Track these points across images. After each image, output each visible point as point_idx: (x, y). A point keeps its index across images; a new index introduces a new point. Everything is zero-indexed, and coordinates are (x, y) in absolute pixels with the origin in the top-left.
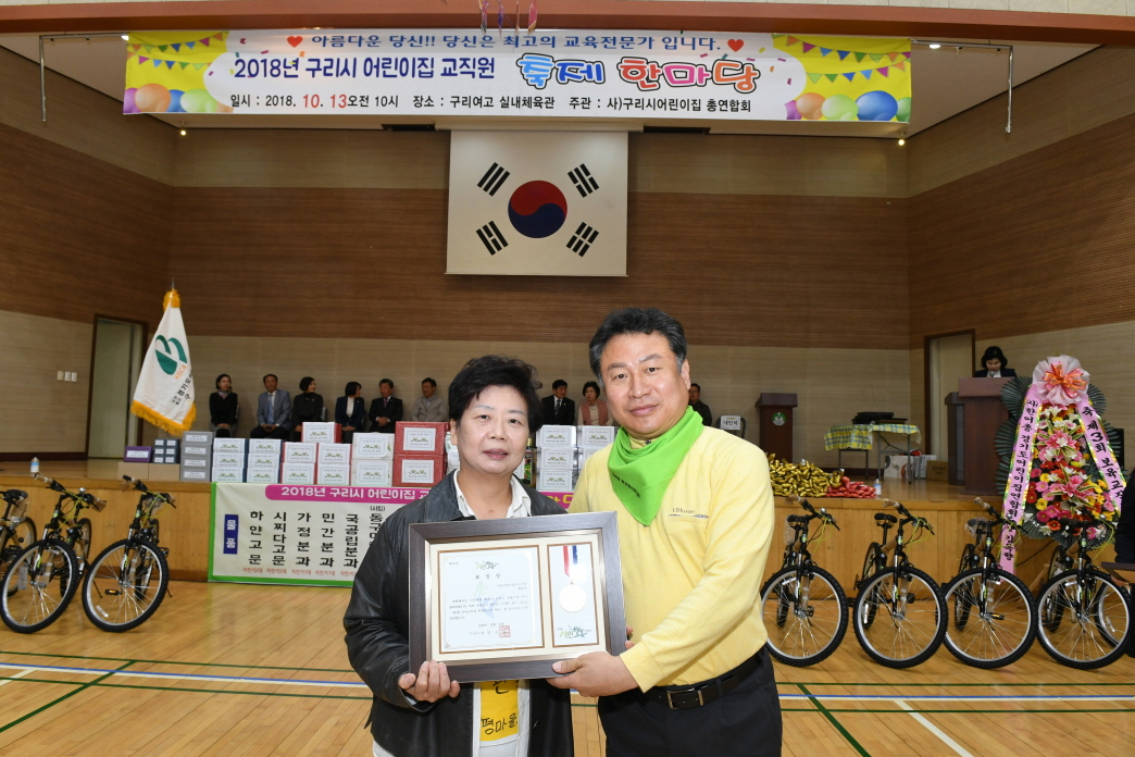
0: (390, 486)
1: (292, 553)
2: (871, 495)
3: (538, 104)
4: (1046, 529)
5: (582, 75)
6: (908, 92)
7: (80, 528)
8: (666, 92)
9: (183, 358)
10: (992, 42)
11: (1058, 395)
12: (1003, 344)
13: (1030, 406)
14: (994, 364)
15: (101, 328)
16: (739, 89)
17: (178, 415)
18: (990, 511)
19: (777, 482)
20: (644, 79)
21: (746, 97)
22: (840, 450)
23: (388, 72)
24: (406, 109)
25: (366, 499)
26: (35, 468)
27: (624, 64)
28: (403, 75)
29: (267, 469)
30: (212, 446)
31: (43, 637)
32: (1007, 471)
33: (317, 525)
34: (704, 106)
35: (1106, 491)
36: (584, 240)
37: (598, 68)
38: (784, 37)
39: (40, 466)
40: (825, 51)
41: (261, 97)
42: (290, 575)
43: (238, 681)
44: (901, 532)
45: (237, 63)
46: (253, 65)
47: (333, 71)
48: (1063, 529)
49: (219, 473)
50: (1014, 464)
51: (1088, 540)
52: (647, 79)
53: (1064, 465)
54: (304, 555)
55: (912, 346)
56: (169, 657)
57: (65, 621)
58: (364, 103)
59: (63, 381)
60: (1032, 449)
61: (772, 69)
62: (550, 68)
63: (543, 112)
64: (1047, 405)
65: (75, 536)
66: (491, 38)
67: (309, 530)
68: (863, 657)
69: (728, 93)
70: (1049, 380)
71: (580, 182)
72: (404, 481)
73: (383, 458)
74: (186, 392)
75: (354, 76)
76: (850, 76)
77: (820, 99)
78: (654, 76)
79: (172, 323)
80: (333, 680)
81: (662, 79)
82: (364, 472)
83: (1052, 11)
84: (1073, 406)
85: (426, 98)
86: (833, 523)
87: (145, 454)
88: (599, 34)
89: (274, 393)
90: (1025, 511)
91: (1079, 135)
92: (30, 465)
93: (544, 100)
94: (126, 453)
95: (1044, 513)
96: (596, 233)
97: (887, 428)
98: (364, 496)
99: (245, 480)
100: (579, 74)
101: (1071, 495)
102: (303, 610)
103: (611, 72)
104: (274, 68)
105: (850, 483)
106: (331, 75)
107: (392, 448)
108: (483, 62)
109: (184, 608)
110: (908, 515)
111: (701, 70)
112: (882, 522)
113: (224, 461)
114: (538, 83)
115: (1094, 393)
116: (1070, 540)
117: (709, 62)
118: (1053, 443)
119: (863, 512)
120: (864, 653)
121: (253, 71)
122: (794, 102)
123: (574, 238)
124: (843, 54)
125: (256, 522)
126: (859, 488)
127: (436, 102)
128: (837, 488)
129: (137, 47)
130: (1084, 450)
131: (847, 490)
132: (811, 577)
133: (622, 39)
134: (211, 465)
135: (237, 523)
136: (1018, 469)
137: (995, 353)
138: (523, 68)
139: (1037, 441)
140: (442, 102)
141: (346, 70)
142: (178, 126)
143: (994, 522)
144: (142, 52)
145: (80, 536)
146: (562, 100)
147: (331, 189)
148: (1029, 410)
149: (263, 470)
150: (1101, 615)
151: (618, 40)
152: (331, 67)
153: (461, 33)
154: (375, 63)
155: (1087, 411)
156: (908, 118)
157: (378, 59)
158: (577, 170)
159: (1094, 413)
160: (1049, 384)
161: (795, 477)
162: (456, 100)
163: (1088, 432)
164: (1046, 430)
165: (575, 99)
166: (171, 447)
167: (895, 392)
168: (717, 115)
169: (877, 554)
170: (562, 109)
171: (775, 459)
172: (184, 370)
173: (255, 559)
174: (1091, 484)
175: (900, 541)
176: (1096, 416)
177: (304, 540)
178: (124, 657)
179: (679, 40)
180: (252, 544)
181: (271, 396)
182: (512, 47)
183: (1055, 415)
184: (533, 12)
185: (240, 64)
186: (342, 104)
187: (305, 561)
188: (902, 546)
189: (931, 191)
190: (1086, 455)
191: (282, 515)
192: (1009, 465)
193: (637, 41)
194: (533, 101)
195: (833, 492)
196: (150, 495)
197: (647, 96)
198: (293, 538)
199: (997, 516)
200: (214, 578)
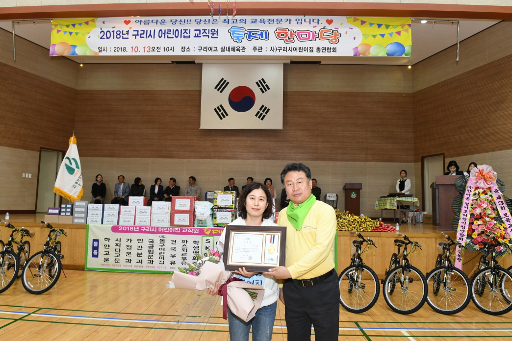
0: (169, 226)
1: (123, 257)
2: (394, 231)
3: (238, 50)
4: (477, 247)
5: (259, 36)
6: (410, 43)
7: (24, 245)
8: (297, 44)
9: (77, 167)
10: (449, 19)
11: (482, 183)
12: (457, 160)
13: (469, 189)
14: (453, 168)
15: (43, 153)
16: (331, 42)
17: (75, 193)
18: (449, 238)
19: (350, 225)
20: (287, 38)
21: (334, 46)
22: (382, 209)
23: (170, 36)
24: (178, 52)
26: (7, 217)
27: (278, 31)
28: (176, 37)
29: (112, 218)
30: (88, 207)
32: (458, 220)
33: (135, 244)
34: (315, 50)
35: (505, 229)
36: (263, 113)
37: (266, 33)
38: (352, 18)
39: (10, 216)
40: (371, 24)
41: (112, 48)
42: (122, 268)
43: (88, 318)
44: (406, 249)
45: (101, 33)
46: (108, 33)
47: (145, 35)
48: (485, 247)
49: (91, 220)
50: (461, 216)
51: (496, 253)
52: (289, 38)
53: (485, 217)
54: (129, 258)
55: (415, 161)
56: (58, 307)
57: (14, 289)
58: (159, 50)
59: (25, 178)
60: (470, 208)
61: (346, 33)
62: (244, 33)
63: (240, 53)
64: (477, 188)
65: (21, 249)
66: (217, 20)
67: (131, 247)
68: (388, 308)
69: (326, 44)
70: (478, 176)
71: (261, 87)
72: (175, 224)
73: (166, 213)
74: (79, 183)
75: (154, 38)
76: (383, 36)
77: (369, 46)
78: (291, 37)
79: (73, 151)
80: (133, 318)
81: (295, 38)
82: (157, 220)
83: (478, 4)
84: (490, 189)
85: (187, 48)
86: (373, 244)
87: (57, 211)
88: (266, 18)
89: (122, 184)
90: (467, 238)
91: (492, 63)
92: (5, 216)
93: (241, 48)
94: (48, 211)
95: (476, 239)
96: (269, 110)
97: (403, 199)
98: (157, 231)
99: (102, 223)
100: (257, 36)
101: (489, 231)
102: (128, 283)
103: (272, 35)
104: (118, 34)
105: (384, 225)
106: (144, 37)
107: (170, 208)
108: (213, 31)
109: (71, 283)
110: (409, 240)
111: (313, 33)
112: (398, 244)
113: (93, 214)
114: (239, 40)
115: (499, 182)
116: (488, 253)
117: (317, 30)
118: (480, 206)
119: (390, 239)
120: (388, 306)
121: (108, 36)
122: (357, 48)
123: (259, 112)
124: (379, 26)
125: (107, 243)
126: (388, 227)
127: (191, 49)
128: (378, 227)
129: (56, 26)
130: (495, 209)
131: (383, 228)
132: (363, 270)
133: (277, 20)
134: (87, 216)
135: (98, 243)
136: (463, 219)
137: (453, 163)
138: (231, 33)
139: (472, 205)
140: (194, 49)
141: (150, 35)
142: (78, 62)
143: (451, 244)
144: (58, 28)
145: (23, 249)
146: (249, 48)
147: (148, 90)
149: (110, 219)
150: (503, 288)
151: (275, 20)
152: (144, 34)
153: (203, 18)
154: (163, 32)
155: (496, 191)
156: (410, 55)
157: (165, 30)
158: (260, 81)
159: (499, 192)
160: (478, 178)
161: (358, 222)
162: (200, 48)
163: (497, 201)
164: (477, 200)
165: (255, 47)
166: (69, 208)
168: (321, 54)
169: (395, 259)
170: (249, 52)
171: (349, 213)
172: (78, 172)
173: (106, 260)
174: (498, 225)
175: (405, 253)
176: (500, 193)
177: (129, 251)
178: (37, 307)
179: (303, 20)
180: (105, 253)
181: (121, 185)
182: (226, 24)
183: (481, 193)
184: (235, 7)
185: (103, 33)
186: (149, 51)
187: (129, 261)
188: (406, 256)
189: (423, 90)
190: (496, 212)
191: (119, 240)
192: (459, 217)
193: (283, 20)
194: (236, 48)
195: (376, 229)
196: (54, 230)
197: (288, 46)
198: (124, 250)
199: (452, 241)
200: (88, 268)
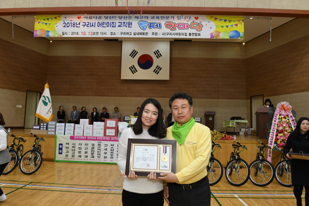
0: (103, 136)
1: (77, 154)
2: (233, 139)
3: (144, 34)
4: (280, 149)
6: (243, 31)
7: (20, 147)
8: (178, 31)
9: (49, 102)
10: (266, 17)
11: (283, 112)
12: (271, 98)
13: (276, 115)
14: (268, 103)
15: (28, 93)
16: (197, 30)
17: (48, 117)
18: (262, 144)
20: (172, 27)
21: (199, 32)
22: (227, 127)
23: (104, 26)
24: (108, 36)
25: (97, 140)
26: (9, 131)
27: (166, 23)
28: (108, 27)
29: (70, 131)
30: (56, 125)
31: (9, 176)
32: (269, 133)
33: (83, 146)
34: (188, 35)
36: (158, 70)
37: (160, 24)
38: (210, 16)
39: (11, 130)
40: (221, 20)
41: (70, 32)
42: (76, 160)
44: (238, 149)
45: (64, 24)
46: (68, 24)
47: (89, 25)
49: (58, 132)
52: (173, 27)
53: (285, 131)
54: (80, 154)
55: (247, 99)
56: (41, 181)
57: (15, 172)
58: (97, 34)
59: (18, 108)
60: (276, 127)
61: (206, 25)
62: (147, 25)
63: (145, 36)
64: (280, 115)
65: (19, 149)
66: (131, 17)
67: (81, 148)
68: (228, 183)
69: (194, 31)
70: (281, 108)
71: (157, 55)
72: (107, 135)
73: (102, 129)
74: (50, 111)
75: (95, 27)
76: (227, 26)
77: (219, 33)
78: (174, 27)
79: (47, 92)
80: (84, 188)
81: (177, 28)
82: (96, 132)
83: (282, 9)
84: (288, 115)
85: (114, 33)
86: (220, 147)
87: (38, 127)
88: (160, 16)
89: (75, 111)
90: (274, 144)
93: (145, 33)
94: (33, 127)
95: (279, 144)
96: (161, 68)
97: (239, 121)
99: (64, 134)
100: (154, 26)
102: (79, 169)
103: (163, 26)
104: (74, 25)
105: (227, 136)
106: (89, 27)
107: (104, 126)
108: (129, 23)
109: (47, 169)
110: (240, 145)
111: (187, 25)
112: (234, 146)
113: (59, 129)
114: (144, 29)
115: (293, 112)
117: (189, 23)
118: (282, 125)
119: (230, 144)
120: (228, 182)
121: (68, 26)
122: (212, 33)
123: (155, 70)
124: (225, 21)
125: (67, 146)
126: (229, 137)
127: (116, 34)
128: (224, 137)
129: (38, 19)
130: (290, 127)
131: (226, 138)
132: (214, 161)
133: (166, 17)
134: (56, 130)
135: (62, 146)
136: (272, 132)
137: (268, 100)
138: (139, 24)
139: (278, 125)
140: (118, 34)
141: (93, 25)
142: (50, 40)
143: (264, 147)
144: (39, 21)
145: (20, 149)
146: (150, 33)
147: (90, 56)
148: (275, 116)
149: (69, 132)
151: (165, 17)
152: (89, 24)
153: (123, 15)
154: (100, 23)
155: (291, 117)
156: (243, 38)
158: (156, 51)
159: (293, 117)
162: (122, 33)
163: (291, 122)
164: (280, 122)
165: (153, 33)
166: (45, 125)
167: (242, 111)
168: (191, 37)
169: (233, 155)
170: (150, 36)
172: (50, 105)
173: (67, 156)
175: (238, 152)
176: (294, 118)
177: (80, 151)
178: (29, 181)
179: (181, 17)
180: (66, 152)
182: (137, 19)
183: (282, 118)
184: (142, 10)
185: (65, 24)
186: (92, 34)
187: (80, 156)
188: (238, 153)
189: (252, 57)
190: (291, 129)
191: (74, 144)
192: (270, 131)
193: (170, 17)
194: (142, 33)
195: (222, 138)
196: (38, 138)
197: (173, 32)
198: (77, 150)
199: (264, 145)
200: (56, 161)
